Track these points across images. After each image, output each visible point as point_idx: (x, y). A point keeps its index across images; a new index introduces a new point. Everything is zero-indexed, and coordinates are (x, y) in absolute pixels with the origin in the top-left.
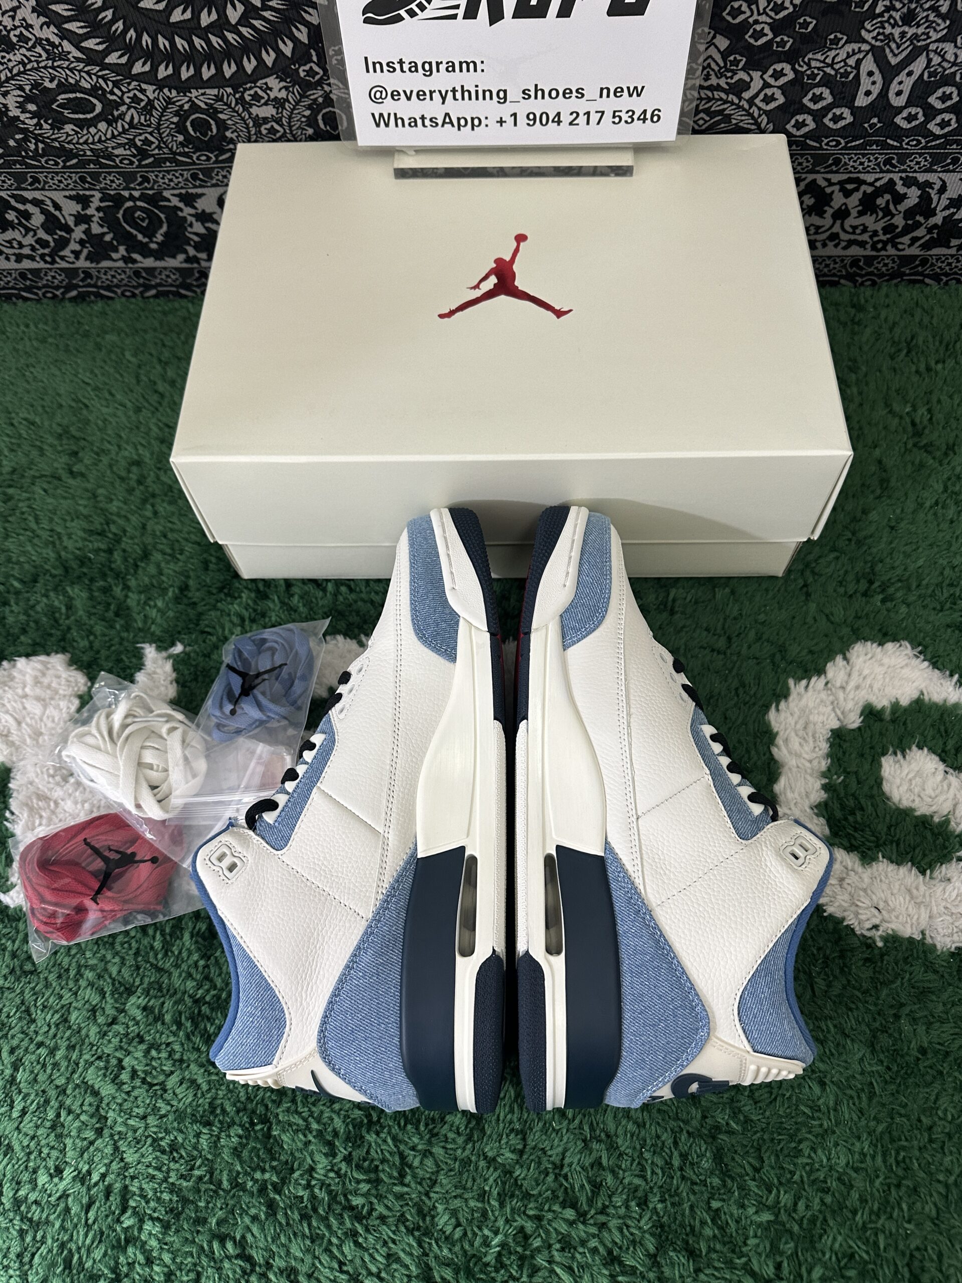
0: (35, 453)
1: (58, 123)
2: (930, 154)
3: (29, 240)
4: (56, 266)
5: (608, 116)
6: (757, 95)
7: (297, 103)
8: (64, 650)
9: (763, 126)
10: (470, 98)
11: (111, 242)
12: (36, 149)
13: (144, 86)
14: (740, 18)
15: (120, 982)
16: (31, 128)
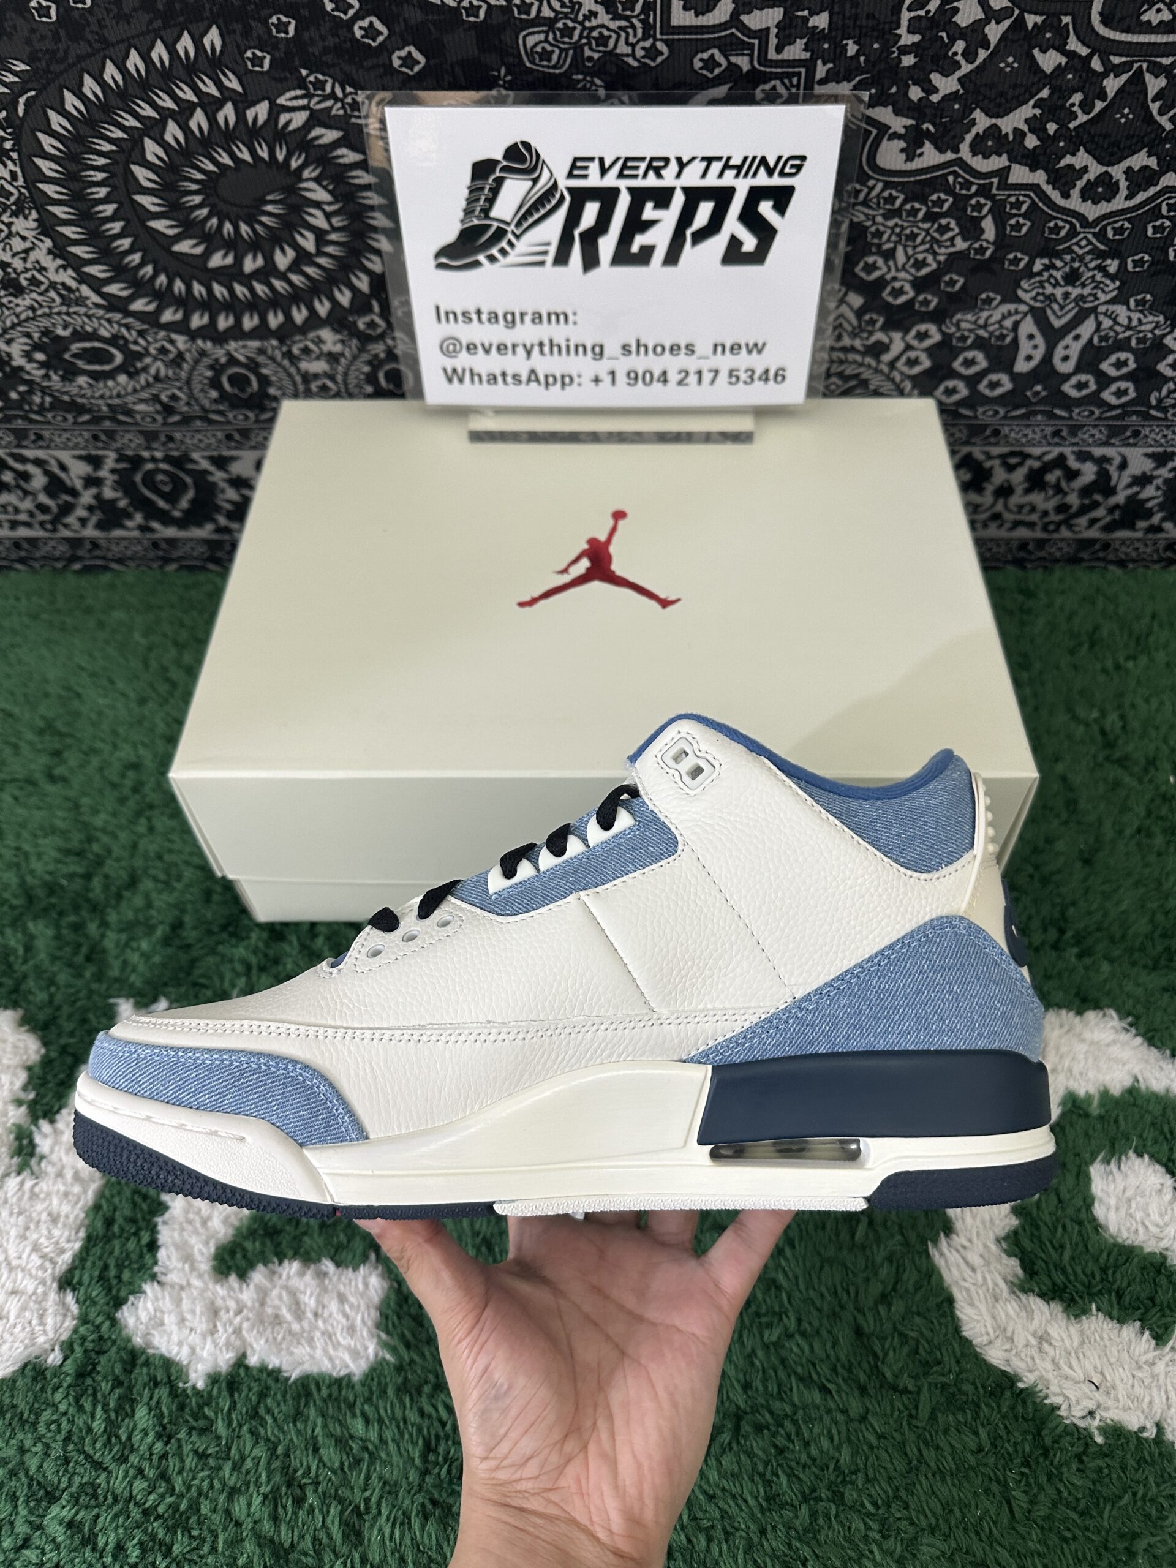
1: (70, 373)
2: (1107, 426)
3: (27, 504)
5: (723, 376)
6: (898, 358)
8: (14, 1005)
9: (907, 389)
10: (560, 352)
11: (125, 509)
12: (42, 403)
13: (174, 336)
14: (876, 275)
15: (39, 1483)
16: (38, 380)
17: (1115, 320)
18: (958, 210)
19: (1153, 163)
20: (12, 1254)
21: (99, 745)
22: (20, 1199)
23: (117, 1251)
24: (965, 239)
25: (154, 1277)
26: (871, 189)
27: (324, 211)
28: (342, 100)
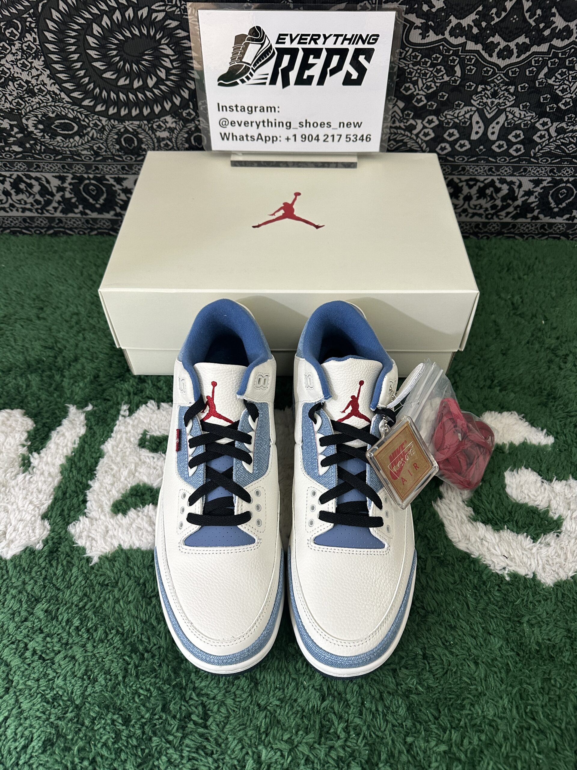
0: (18, 307)
1: (54, 135)
2: (512, 166)
4: (44, 215)
5: (343, 138)
6: (420, 132)
7: (181, 130)
8: (22, 408)
9: (424, 148)
10: (272, 126)
11: (75, 203)
12: (41, 149)
13: (101, 118)
14: (410, 92)
15: (32, 595)
16: (39, 138)
17: (514, 115)
18: (444, 62)
19: (527, 41)
20: (20, 505)
21: (60, 305)
22: (24, 484)
23: (68, 504)
24: (448, 76)
25: (85, 514)
26: (407, 52)
27: (170, 59)
28: (180, 7)
